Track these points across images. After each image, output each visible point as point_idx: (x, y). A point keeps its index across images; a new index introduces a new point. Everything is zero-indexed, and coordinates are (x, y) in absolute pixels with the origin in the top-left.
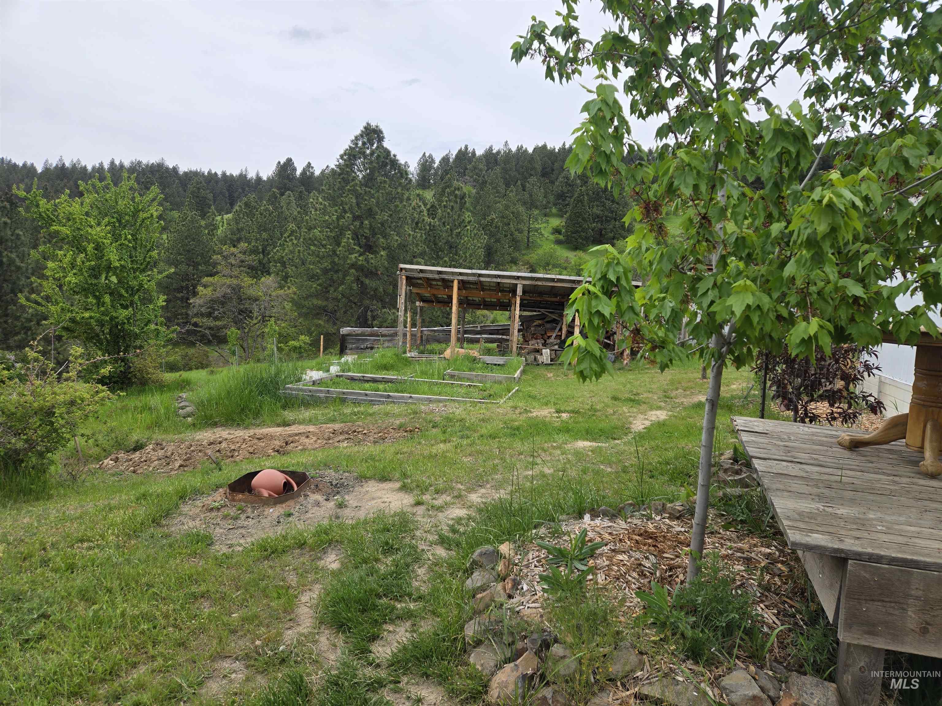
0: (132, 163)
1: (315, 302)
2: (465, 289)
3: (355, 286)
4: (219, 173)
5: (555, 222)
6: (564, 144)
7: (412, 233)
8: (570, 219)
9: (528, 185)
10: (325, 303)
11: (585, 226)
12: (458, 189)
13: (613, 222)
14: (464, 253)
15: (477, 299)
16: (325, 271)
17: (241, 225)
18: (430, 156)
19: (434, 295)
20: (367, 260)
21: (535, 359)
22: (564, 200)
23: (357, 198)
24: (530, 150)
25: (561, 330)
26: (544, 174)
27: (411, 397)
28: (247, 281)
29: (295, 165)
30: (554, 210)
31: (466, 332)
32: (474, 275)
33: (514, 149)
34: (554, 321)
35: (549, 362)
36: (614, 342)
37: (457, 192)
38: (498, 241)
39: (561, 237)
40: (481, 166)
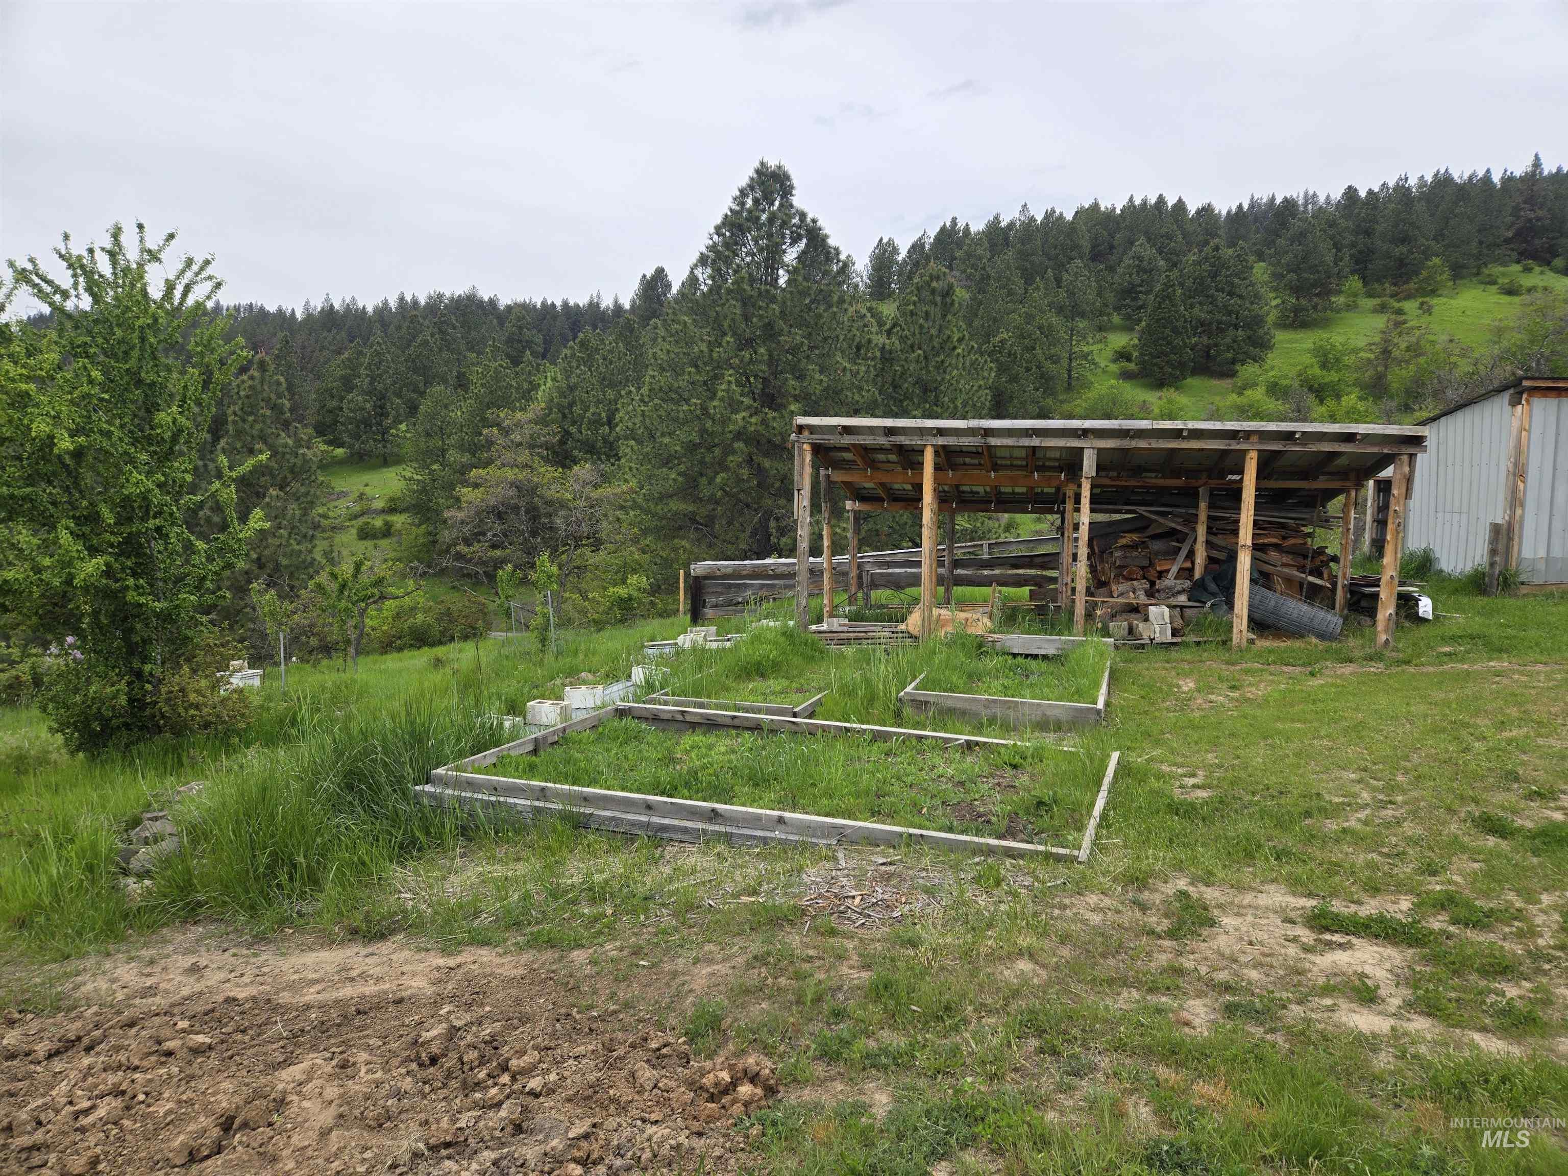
0: (430, 297)
1: (675, 505)
2: (953, 467)
3: (745, 473)
4: (558, 303)
5: (1119, 340)
6: (1131, 199)
7: (848, 366)
8: (1148, 331)
9: (1065, 276)
10: (691, 508)
11: (1178, 342)
12: (938, 278)
13: (1231, 332)
14: (953, 401)
15: (980, 489)
16: (691, 448)
17: (573, 380)
18: (890, 242)
19: (882, 484)
20: (764, 422)
21: (1131, 631)
22: (1135, 299)
23: (744, 305)
24: (1069, 216)
25: (1191, 555)
26: (1096, 257)
27: (781, 820)
28: (549, 472)
29: (670, 278)
30: (1116, 319)
31: (956, 564)
32: (972, 432)
33: (1039, 218)
34: (1171, 534)
35: (1169, 638)
36: (1333, 580)
37: (934, 284)
38: (1014, 379)
39: (1132, 366)
40: (980, 251)
